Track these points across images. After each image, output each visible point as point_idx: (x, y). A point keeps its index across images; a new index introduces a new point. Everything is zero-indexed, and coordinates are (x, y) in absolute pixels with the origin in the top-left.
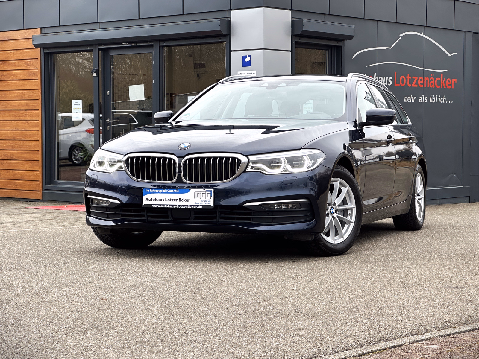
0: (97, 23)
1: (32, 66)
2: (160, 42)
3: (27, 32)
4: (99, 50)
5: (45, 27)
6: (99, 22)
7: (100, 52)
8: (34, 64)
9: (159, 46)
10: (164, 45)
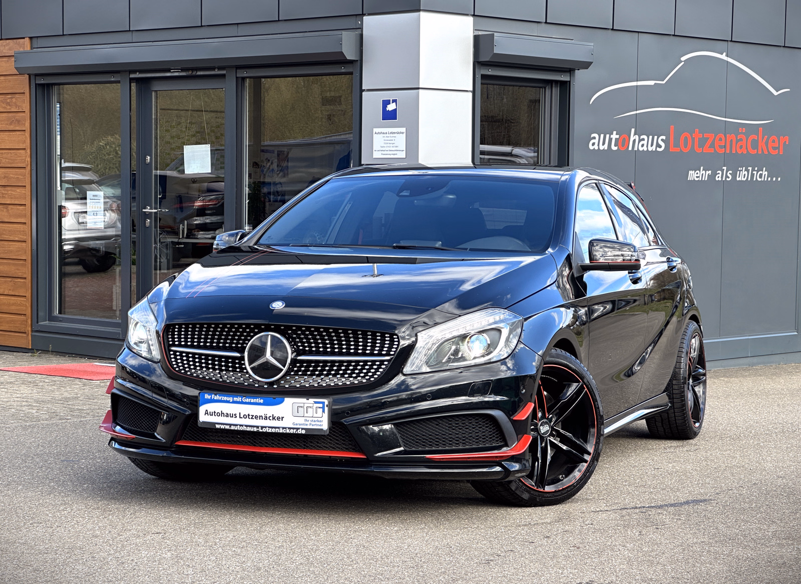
0: (128, 32)
1: (14, 107)
2: (237, 70)
3: (8, 45)
4: (131, 80)
5: (37, 37)
6: (133, 31)
7: (133, 85)
8: (18, 104)
9: (237, 77)
10: (246, 75)
